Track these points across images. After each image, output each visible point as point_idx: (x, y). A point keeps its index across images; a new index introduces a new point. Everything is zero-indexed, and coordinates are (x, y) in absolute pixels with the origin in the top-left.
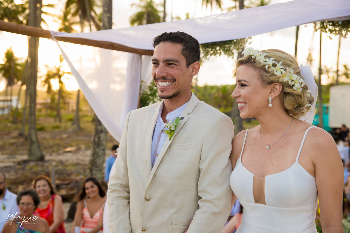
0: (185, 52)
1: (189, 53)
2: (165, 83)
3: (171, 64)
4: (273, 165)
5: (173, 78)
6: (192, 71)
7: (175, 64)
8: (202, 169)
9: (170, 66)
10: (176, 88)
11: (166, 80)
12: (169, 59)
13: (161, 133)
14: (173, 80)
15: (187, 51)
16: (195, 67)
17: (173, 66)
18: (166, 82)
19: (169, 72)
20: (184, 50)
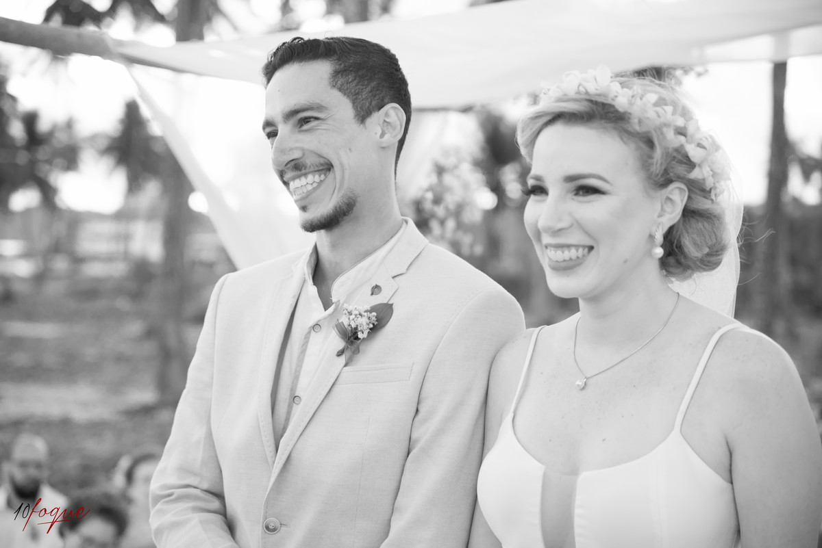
0: (341, 81)
1: (355, 82)
2: (303, 179)
3: (306, 120)
4: (604, 440)
5: (322, 161)
6: (379, 132)
7: (317, 119)
8: (417, 441)
9: (306, 127)
10: (340, 189)
11: (303, 171)
12: (296, 108)
13: (309, 333)
14: (322, 165)
15: (351, 78)
16: (387, 120)
17: (313, 124)
18: (305, 175)
19: (306, 146)
20: (336, 74)
